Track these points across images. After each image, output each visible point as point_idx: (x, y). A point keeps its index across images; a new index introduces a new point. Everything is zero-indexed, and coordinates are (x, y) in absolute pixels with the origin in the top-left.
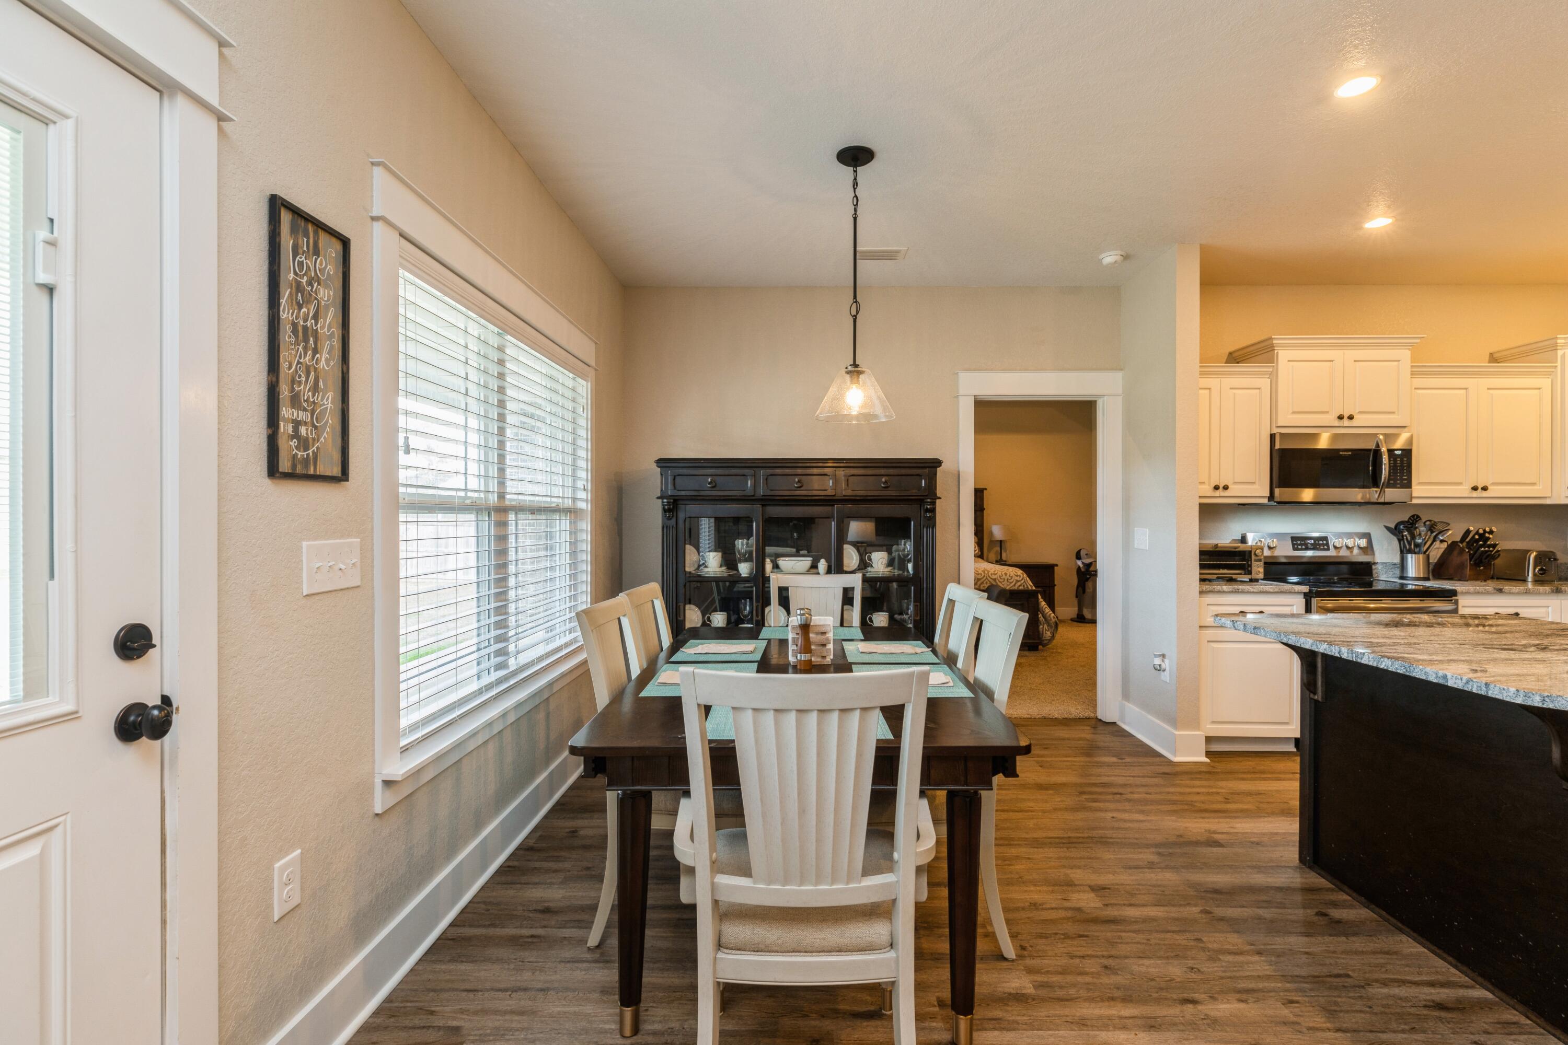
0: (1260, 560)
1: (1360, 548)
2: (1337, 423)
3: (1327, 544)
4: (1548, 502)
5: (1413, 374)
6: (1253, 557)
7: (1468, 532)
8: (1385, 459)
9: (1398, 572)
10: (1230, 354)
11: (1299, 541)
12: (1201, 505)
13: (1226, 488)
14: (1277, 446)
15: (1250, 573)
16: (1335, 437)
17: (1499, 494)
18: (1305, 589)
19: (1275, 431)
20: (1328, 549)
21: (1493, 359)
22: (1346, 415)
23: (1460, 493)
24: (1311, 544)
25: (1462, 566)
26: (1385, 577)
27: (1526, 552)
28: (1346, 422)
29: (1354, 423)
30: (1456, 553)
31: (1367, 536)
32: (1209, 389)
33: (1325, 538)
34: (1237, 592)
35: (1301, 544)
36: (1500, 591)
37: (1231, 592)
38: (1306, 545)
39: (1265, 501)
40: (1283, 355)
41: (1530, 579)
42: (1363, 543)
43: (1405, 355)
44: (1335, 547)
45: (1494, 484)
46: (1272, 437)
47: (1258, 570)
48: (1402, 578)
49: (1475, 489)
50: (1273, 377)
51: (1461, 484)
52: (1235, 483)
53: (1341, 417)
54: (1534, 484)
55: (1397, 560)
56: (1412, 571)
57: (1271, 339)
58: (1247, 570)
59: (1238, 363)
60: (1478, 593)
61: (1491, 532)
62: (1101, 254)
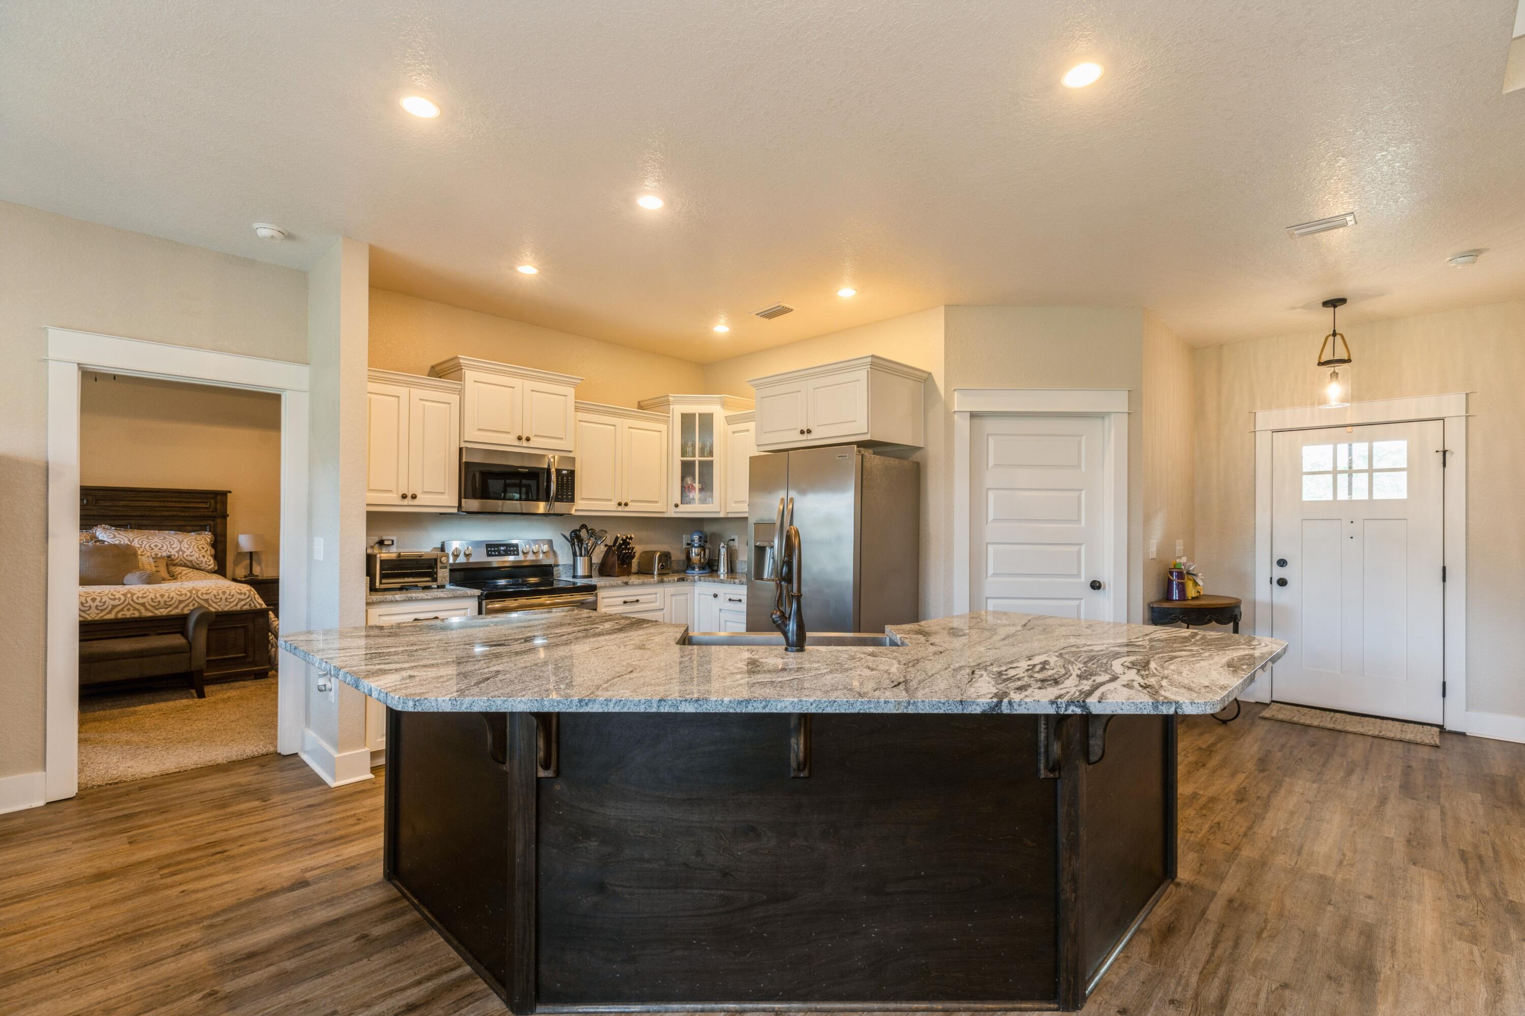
0: (446, 567)
1: (544, 553)
2: (517, 443)
3: (517, 550)
4: (666, 515)
5: (577, 409)
6: (439, 565)
7: (617, 538)
8: (554, 477)
9: (571, 573)
10: (433, 367)
11: (493, 548)
12: (368, 513)
13: (414, 497)
14: (464, 460)
15: (435, 580)
17: (636, 509)
18: (478, 592)
19: (463, 445)
20: (518, 554)
21: (640, 406)
22: (524, 437)
23: (608, 507)
24: (503, 550)
25: (613, 566)
26: (563, 577)
27: (655, 552)
28: (524, 443)
29: (531, 444)
30: (608, 555)
31: (550, 543)
32: (398, 397)
33: (517, 545)
34: (410, 600)
35: (495, 551)
36: (626, 584)
37: (405, 601)
38: (499, 551)
39: (455, 511)
40: (470, 375)
41: (656, 573)
42: (545, 548)
43: (570, 391)
44: (524, 553)
45: (632, 501)
46: (461, 449)
47: (443, 574)
48: (574, 577)
49: (620, 504)
50: (461, 393)
51: (611, 500)
52: (424, 492)
53: (520, 438)
54: (656, 502)
55: (571, 562)
56: (580, 572)
57: (456, 358)
58: (433, 577)
59: (440, 377)
60: (612, 586)
61: (631, 538)
62: (255, 225)
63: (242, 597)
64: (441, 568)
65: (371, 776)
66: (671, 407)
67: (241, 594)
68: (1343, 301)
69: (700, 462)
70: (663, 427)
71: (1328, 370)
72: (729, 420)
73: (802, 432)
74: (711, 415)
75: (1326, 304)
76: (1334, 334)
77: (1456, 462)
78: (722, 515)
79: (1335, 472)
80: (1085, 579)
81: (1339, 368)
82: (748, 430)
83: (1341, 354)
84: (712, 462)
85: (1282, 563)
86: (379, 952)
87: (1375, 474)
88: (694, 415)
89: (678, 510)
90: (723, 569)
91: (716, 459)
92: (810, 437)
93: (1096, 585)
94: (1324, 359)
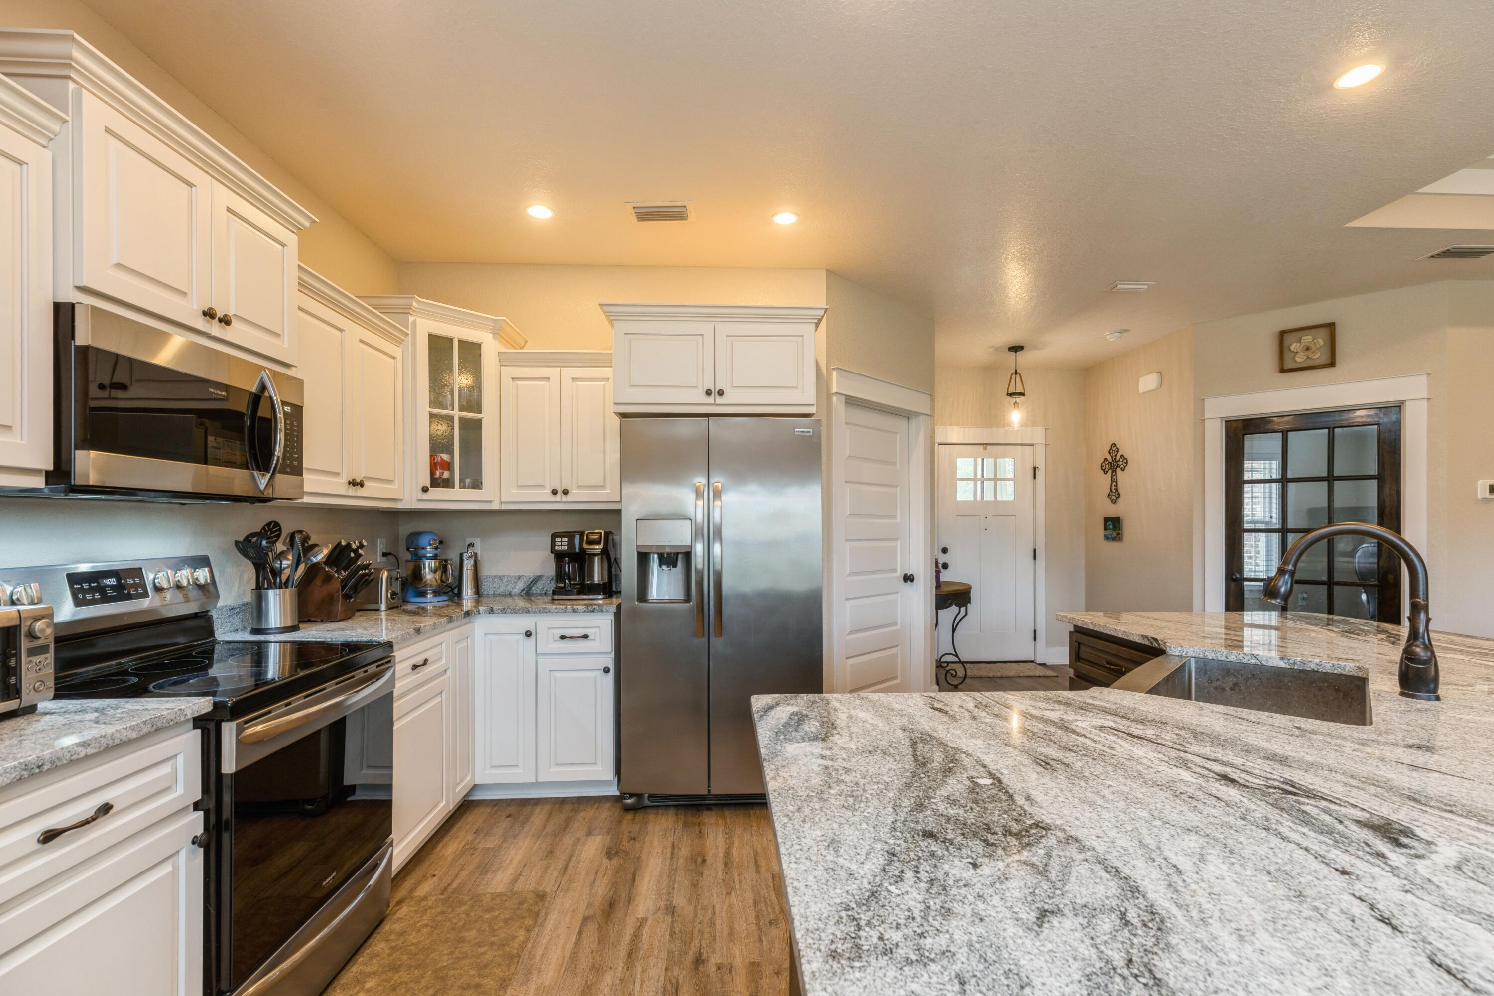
1: (194, 586)
2: (202, 323)
4: (400, 506)
5: (299, 281)
6: (25, 644)
8: (280, 420)
11: (83, 583)
15: (17, 689)
17: (371, 492)
20: (145, 595)
22: (220, 314)
23: (334, 488)
24: (112, 587)
26: (227, 633)
29: (230, 334)
30: (318, 581)
33: (137, 572)
35: (92, 590)
38: (102, 590)
39: (39, 482)
40: (92, 107)
41: (383, 607)
42: (202, 574)
43: (291, 240)
44: (158, 589)
45: (369, 478)
47: (32, 673)
48: (256, 631)
49: (352, 483)
51: (337, 474)
53: (208, 315)
54: (392, 481)
56: (274, 618)
57: (68, 38)
61: (354, 548)
64: (32, 652)
66: (413, 318)
68: (1021, 348)
69: (460, 419)
70: (397, 352)
71: (1013, 400)
72: (504, 360)
73: (708, 393)
74: (478, 346)
75: (1011, 348)
76: (1016, 373)
77: (1040, 474)
78: (495, 506)
79: (975, 479)
80: (900, 574)
81: (1019, 400)
82: (548, 379)
83: (1019, 389)
84: (479, 422)
85: (945, 551)
87: (998, 483)
88: (450, 340)
89: (425, 496)
90: (468, 591)
91: (488, 416)
92: (719, 400)
93: (908, 578)
94: (1012, 390)
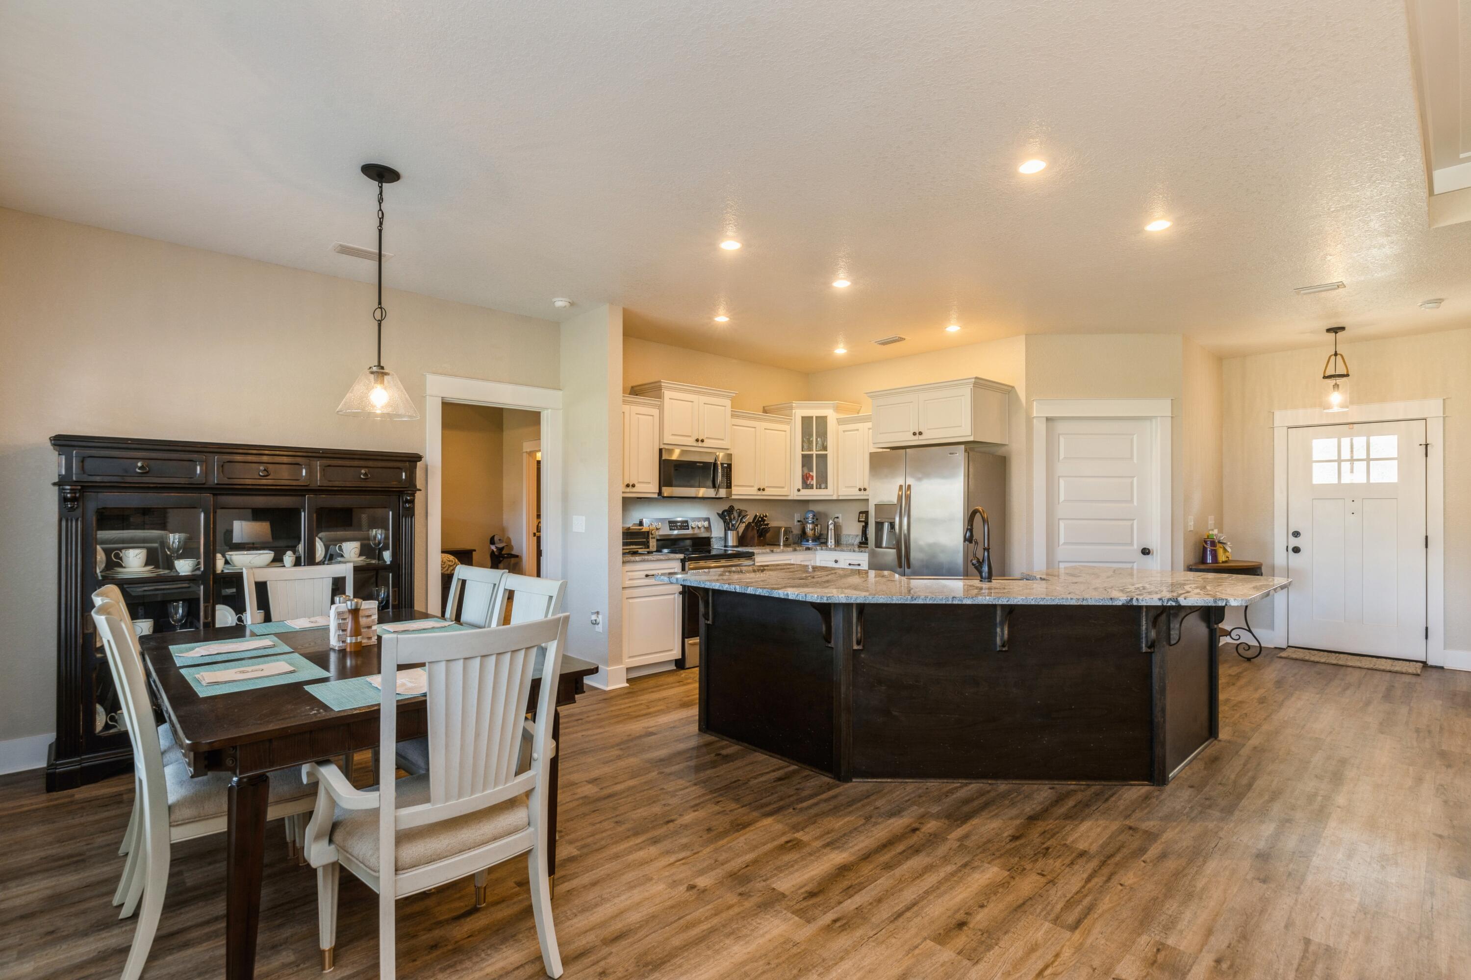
0: (654, 538)
1: (705, 528)
2: (695, 444)
3: (688, 526)
4: (789, 498)
5: (733, 416)
6: (650, 536)
7: (756, 516)
8: (720, 468)
9: (723, 543)
10: (632, 387)
11: (672, 524)
12: (624, 498)
13: (633, 486)
14: (663, 458)
15: (648, 547)
16: (683, 452)
17: (771, 493)
18: (681, 556)
19: (662, 446)
20: (690, 529)
21: (765, 411)
22: (700, 439)
23: (750, 492)
24: (679, 526)
25: (753, 538)
26: (717, 547)
27: (780, 528)
28: (700, 444)
29: (704, 444)
30: (750, 529)
31: (708, 519)
32: (624, 412)
33: (687, 522)
34: (644, 561)
35: (674, 526)
36: (772, 551)
37: (641, 561)
38: (677, 526)
39: (656, 496)
40: (667, 394)
41: (782, 544)
42: (706, 524)
43: (728, 403)
44: (692, 528)
45: (767, 487)
46: (661, 450)
47: (653, 544)
48: (726, 546)
49: (759, 489)
50: (661, 409)
51: (752, 486)
52: (639, 482)
53: (697, 440)
54: (783, 487)
55: (722, 535)
56: (730, 543)
57: (660, 382)
58: (646, 545)
59: (637, 395)
60: (763, 553)
61: (766, 516)
62: (556, 299)
63: (450, 563)
64: (652, 538)
65: (628, 685)
66: (794, 411)
67: (450, 561)
68: (1343, 329)
69: (817, 455)
70: (787, 427)
71: (1331, 382)
72: (840, 422)
73: (914, 434)
74: (826, 417)
75: (1328, 330)
76: (1336, 354)
77: (1436, 452)
78: (835, 498)
79: (1339, 461)
80: (1137, 547)
81: (1339, 381)
82: (858, 430)
83: (1341, 370)
84: (826, 455)
85: (1296, 534)
86: (645, 806)
87: (1371, 462)
88: (812, 417)
89: (799, 493)
90: (831, 542)
91: (830, 453)
92: (921, 437)
93: (1146, 552)
94: (1328, 374)
